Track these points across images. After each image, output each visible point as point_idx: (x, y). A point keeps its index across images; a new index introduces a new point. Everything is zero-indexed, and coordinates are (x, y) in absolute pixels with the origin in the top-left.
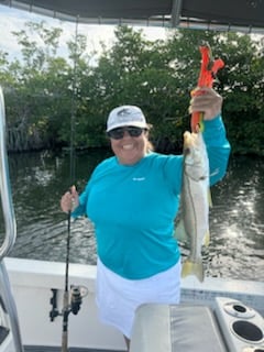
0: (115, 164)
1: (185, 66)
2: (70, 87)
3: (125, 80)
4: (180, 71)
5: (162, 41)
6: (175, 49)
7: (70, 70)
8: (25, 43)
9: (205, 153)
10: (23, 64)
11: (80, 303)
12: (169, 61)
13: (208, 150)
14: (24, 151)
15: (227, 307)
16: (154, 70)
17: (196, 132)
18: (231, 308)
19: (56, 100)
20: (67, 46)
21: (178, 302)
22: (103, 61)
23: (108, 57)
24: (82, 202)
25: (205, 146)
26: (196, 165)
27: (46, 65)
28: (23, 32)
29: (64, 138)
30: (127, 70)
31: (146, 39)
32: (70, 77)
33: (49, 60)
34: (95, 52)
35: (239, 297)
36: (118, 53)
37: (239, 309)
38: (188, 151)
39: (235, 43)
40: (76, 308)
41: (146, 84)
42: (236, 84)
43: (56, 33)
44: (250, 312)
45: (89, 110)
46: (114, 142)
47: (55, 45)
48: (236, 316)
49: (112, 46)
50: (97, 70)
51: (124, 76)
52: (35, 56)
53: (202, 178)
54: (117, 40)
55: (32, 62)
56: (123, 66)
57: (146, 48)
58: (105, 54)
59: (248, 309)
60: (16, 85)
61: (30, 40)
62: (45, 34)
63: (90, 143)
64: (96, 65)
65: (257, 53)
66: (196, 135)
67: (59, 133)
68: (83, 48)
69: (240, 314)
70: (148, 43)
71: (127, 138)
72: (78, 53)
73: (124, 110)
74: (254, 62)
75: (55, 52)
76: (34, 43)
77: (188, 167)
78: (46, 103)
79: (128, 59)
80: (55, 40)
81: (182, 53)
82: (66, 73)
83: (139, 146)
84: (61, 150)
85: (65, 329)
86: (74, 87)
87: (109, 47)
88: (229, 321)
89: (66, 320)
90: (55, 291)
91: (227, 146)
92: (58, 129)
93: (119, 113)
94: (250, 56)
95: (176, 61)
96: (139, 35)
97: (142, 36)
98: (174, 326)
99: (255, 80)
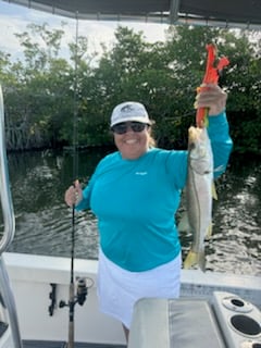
0: (118, 159)
1: (184, 67)
2: (71, 88)
3: (125, 81)
4: (179, 72)
5: (162, 43)
6: (174, 50)
7: (71, 71)
8: (28, 45)
9: (209, 147)
10: (25, 65)
11: (86, 294)
12: (168, 62)
13: (212, 145)
14: (25, 150)
15: (225, 301)
16: (154, 70)
17: (201, 127)
18: (229, 302)
19: (57, 99)
20: (68, 48)
21: (177, 297)
22: (104, 62)
23: (109, 58)
24: (85, 196)
25: (209, 141)
26: (201, 159)
27: (47, 66)
28: (26, 34)
29: (65, 137)
30: (127, 71)
31: (147, 41)
32: (71, 78)
33: (51, 61)
34: (96, 54)
35: (236, 291)
36: (119, 54)
37: (237, 303)
38: (193, 146)
39: (233, 45)
40: (82, 298)
41: (145, 84)
42: (234, 84)
43: (58, 35)
44: (248, 306)
45: (89, 110)
46: (118, 137)
47: (57, 47)
48: (234, 310)
49: (112, 47)
50: (97, 71)
51: (124, 77)
52: (37, 57)
53: (207, 173)
54: (117, 41)
55: (34, 63)
56: (123, 67)
57: (146, 50)
58: (106, 55)
59: (245, 303)
60: (18, 86)
61: (32, 42)
62: (47, 35)
63: (90, 142)
64: (97, 66)
65: (254, 55)
66: (201, 130)
67: (60, 132)
68: (85, 49)
69: (238, 308)
70: (147, 45)
71: (130, 133)
72: (79, 54)
73: (128, 106)
74: (252, 63)
75: (56, 53)
76: (36, 45)
77: (192, 162)
78: (48, 103)
79: (128, 60)
80: (57, 42)
81: (181, 55)
82: (67, 74)
83: (141, 140)
84: (62, 150)
85: (72, 319)
86: (75, 87)
87: (110, 48)
88: (227, 315)
89: (72, 310)
90: (54, 286)
91: (230, 141)
92: (60, 128)
93: (123, 109)
94: (248, 57)
95: (175, 62)
96: (139, 36)
97: (142, 38)
98: (172, 320)
99: (253, 81)
